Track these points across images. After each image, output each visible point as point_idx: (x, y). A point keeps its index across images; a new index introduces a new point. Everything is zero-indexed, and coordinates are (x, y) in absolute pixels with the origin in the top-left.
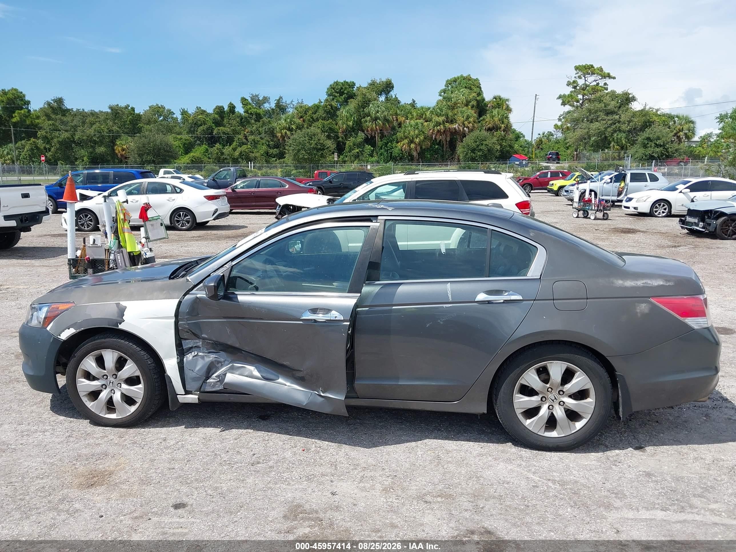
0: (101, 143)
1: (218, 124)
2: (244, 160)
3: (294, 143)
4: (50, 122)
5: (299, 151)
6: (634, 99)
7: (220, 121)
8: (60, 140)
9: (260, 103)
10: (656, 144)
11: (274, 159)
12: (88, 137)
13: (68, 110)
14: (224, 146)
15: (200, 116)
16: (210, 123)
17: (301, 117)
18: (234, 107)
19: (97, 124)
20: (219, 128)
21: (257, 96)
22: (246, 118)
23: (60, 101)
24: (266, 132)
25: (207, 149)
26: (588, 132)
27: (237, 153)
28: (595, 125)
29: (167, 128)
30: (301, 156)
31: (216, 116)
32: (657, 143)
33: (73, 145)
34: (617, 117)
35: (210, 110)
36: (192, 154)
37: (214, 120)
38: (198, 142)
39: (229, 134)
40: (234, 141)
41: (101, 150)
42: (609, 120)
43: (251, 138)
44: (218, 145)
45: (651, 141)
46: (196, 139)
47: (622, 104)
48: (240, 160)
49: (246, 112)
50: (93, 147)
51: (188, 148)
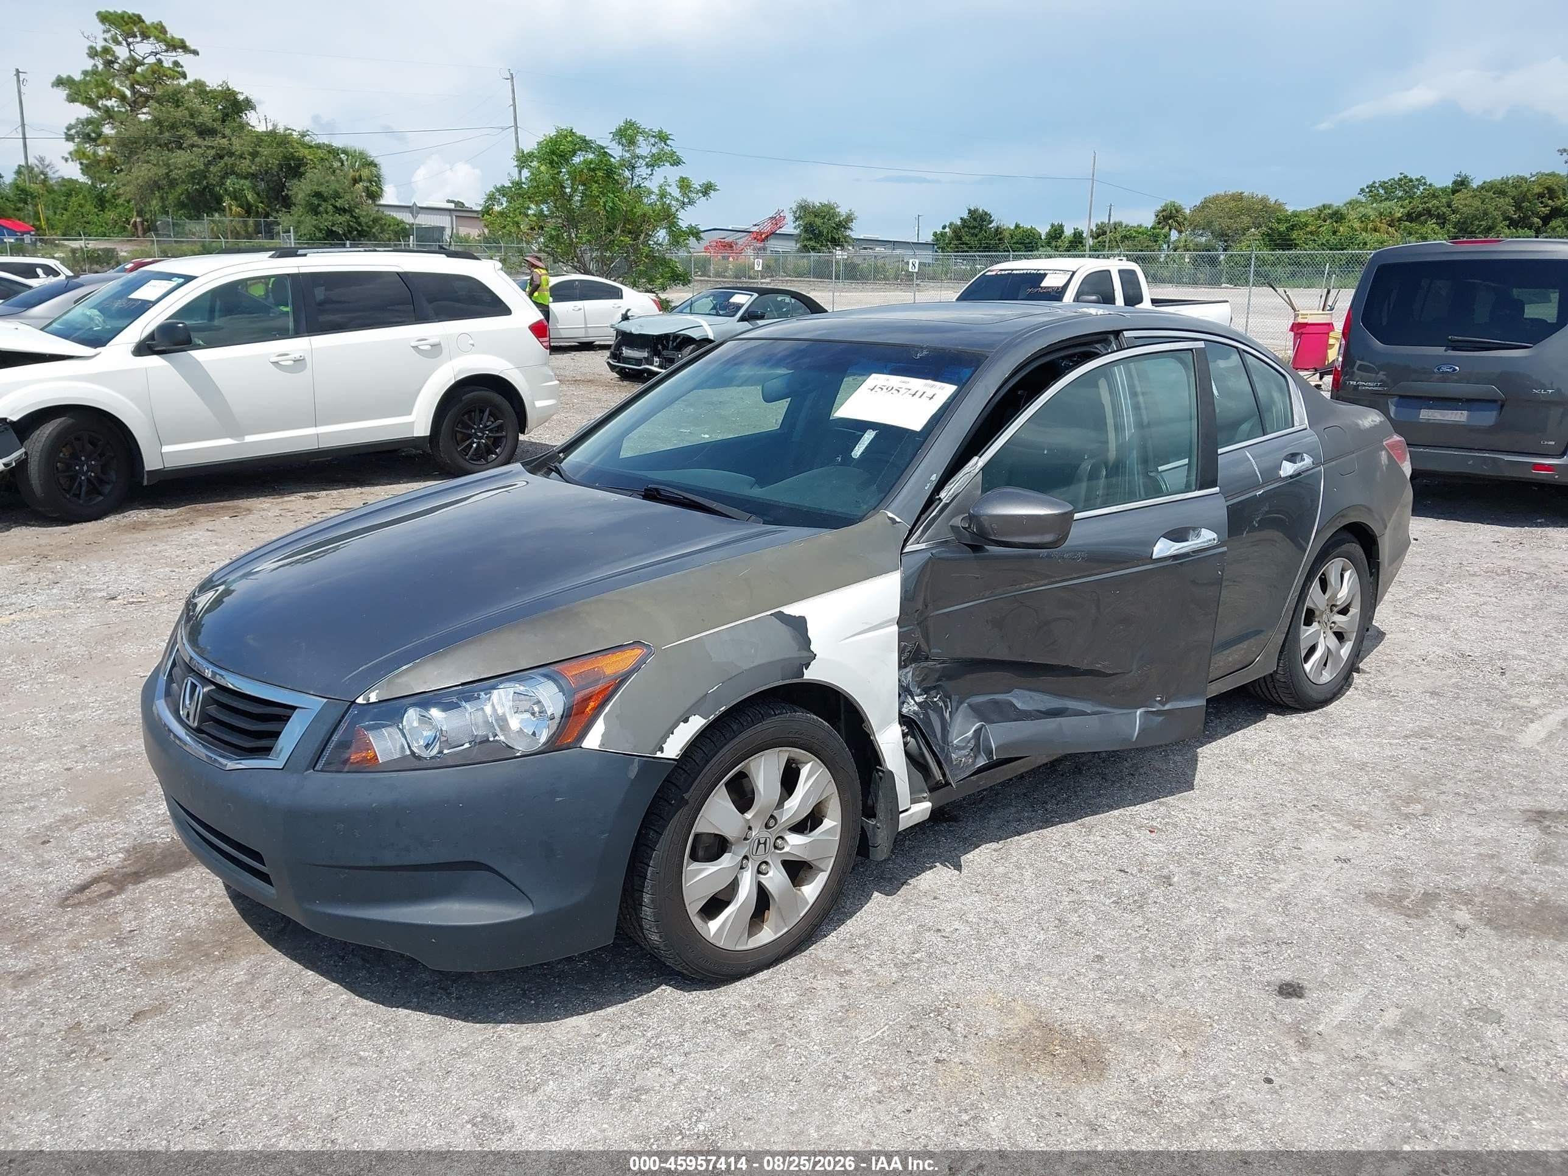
6: (248, 104)
10: (335, 207)
26: (167, 174)
28: (180, 157)
32: (338, 204)
34: (225, 141)
42: (208, 147)
45: (325, 201)
47: (227, 115)
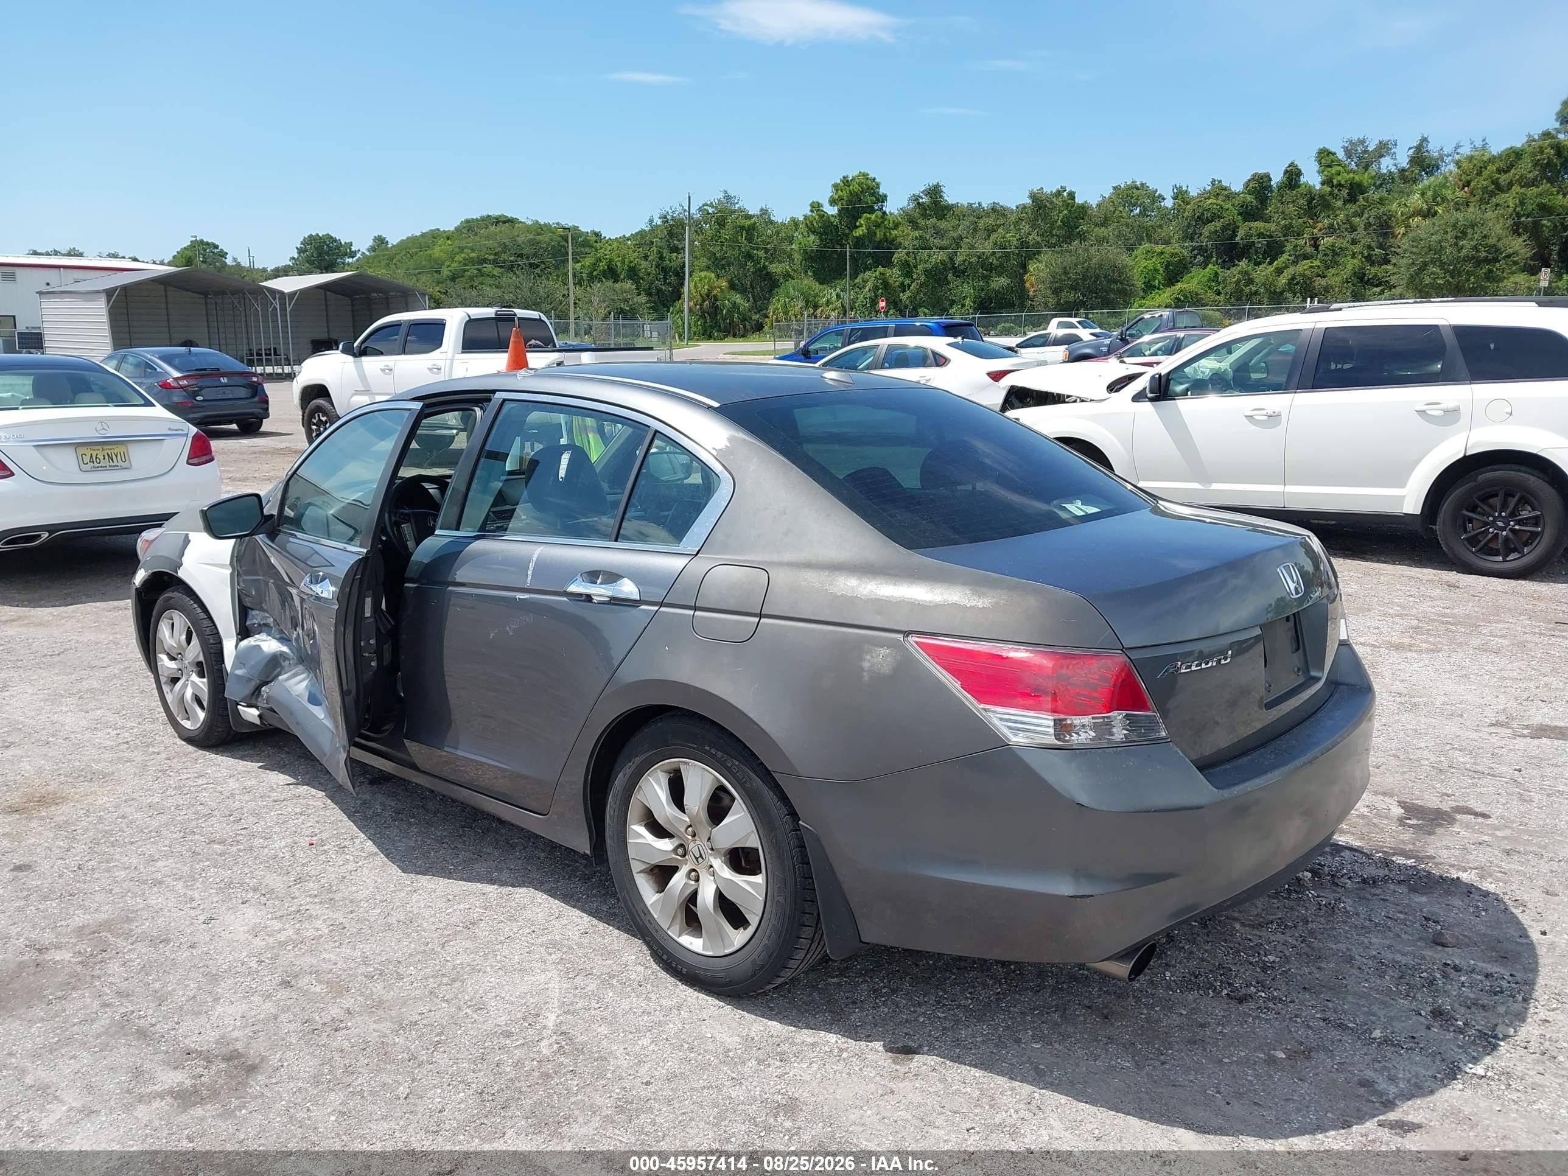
0: (1000, 270)
1: (1249, 214)
2: (1298, 295)
3: (1414, 250)
4: (917, 233)
5: (1425, 265)
7: (1257, 208)
8: (928, 266)
9: (1367, 158)
11: (1378, 289)
12: (979, 257)
13: (949, 208)
14: (1258, 264)
15: (1210, 201)
16: (1232, 214)
17: (1468, 184)
18: (1299, 173)
19: (1000, 230)
20: (1252, 224)
21: (1362, 142)
22: (1322, 197)
23: (935, 192)
24: (1368, 225)
25: (1216, 273)
27: (1283, 280)
29: (1138, 231)
30: (1427, 280)
31: (1249, 198)
33: (950, 277)
35: (1237, 185)
36: (1179, 285)
37: (1242, 207)
38: (1200, 258)
39: (1272, 237)
40: (1283, 253)
41: (1000, 282)
43: (1326, 241)
44: (1243, 263)
46: (1196, 252)
48: (1289, 295)
49: (1328, 182)
50: (986, 278)
51: (1174, 273)
